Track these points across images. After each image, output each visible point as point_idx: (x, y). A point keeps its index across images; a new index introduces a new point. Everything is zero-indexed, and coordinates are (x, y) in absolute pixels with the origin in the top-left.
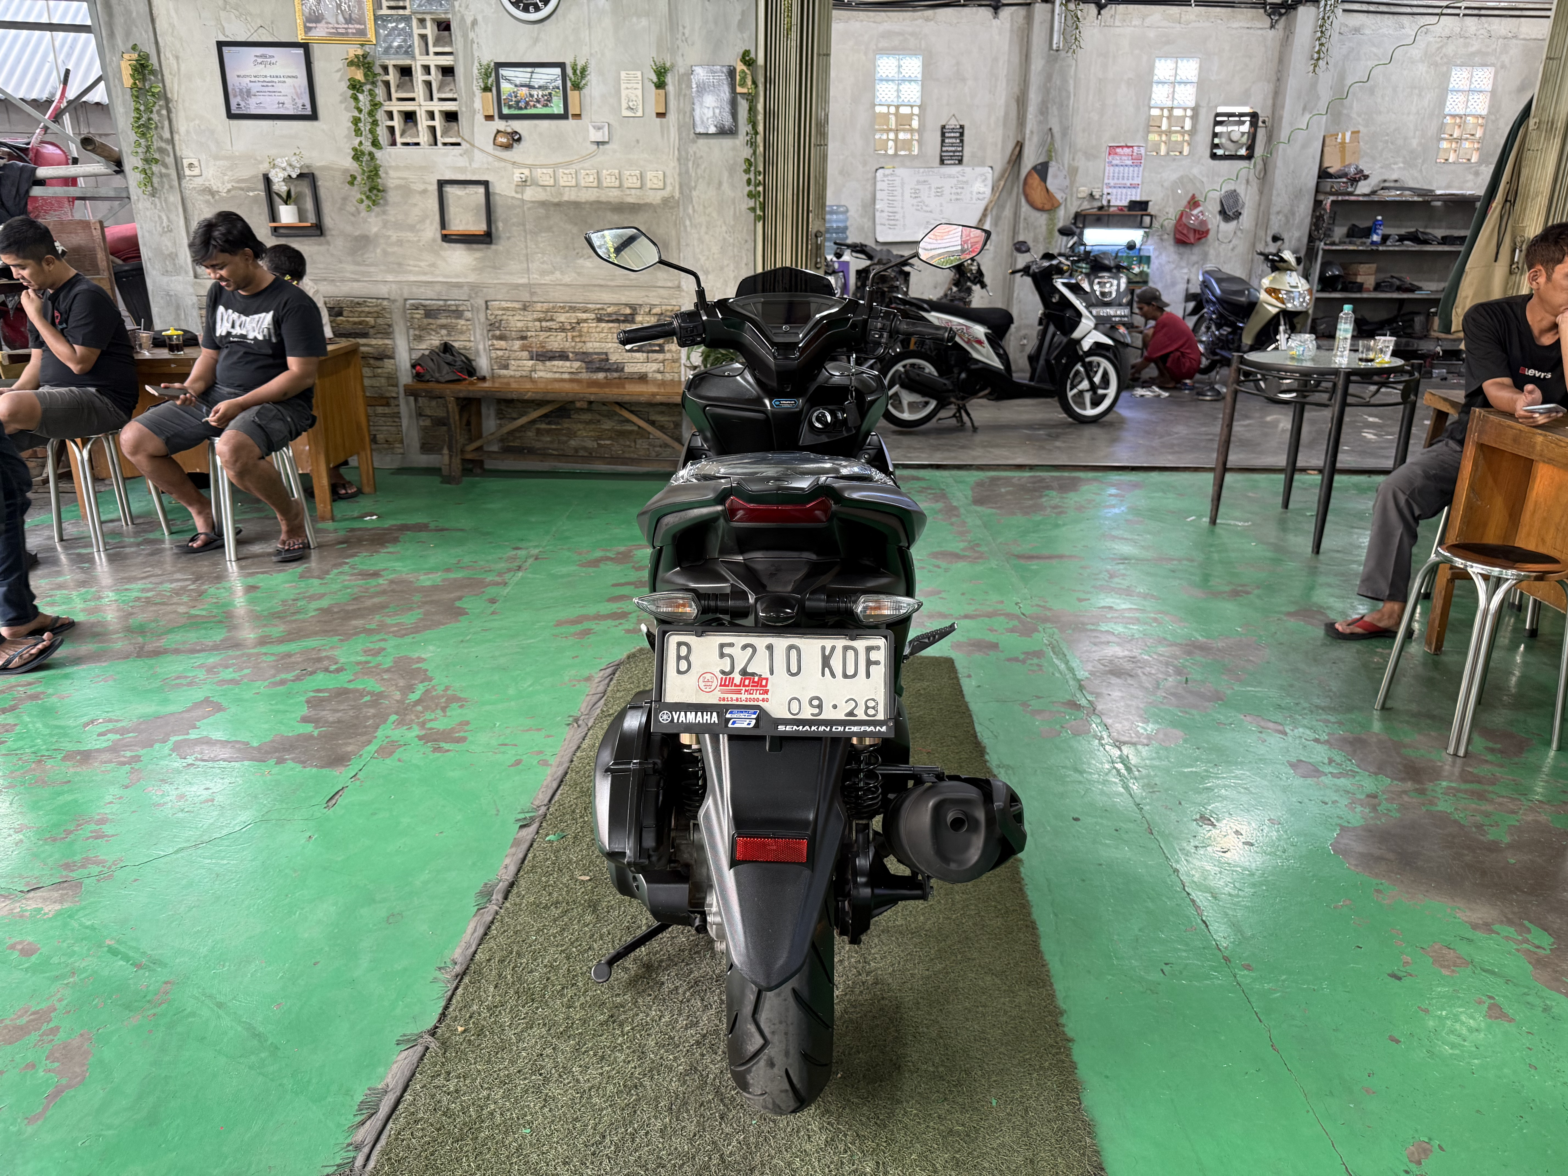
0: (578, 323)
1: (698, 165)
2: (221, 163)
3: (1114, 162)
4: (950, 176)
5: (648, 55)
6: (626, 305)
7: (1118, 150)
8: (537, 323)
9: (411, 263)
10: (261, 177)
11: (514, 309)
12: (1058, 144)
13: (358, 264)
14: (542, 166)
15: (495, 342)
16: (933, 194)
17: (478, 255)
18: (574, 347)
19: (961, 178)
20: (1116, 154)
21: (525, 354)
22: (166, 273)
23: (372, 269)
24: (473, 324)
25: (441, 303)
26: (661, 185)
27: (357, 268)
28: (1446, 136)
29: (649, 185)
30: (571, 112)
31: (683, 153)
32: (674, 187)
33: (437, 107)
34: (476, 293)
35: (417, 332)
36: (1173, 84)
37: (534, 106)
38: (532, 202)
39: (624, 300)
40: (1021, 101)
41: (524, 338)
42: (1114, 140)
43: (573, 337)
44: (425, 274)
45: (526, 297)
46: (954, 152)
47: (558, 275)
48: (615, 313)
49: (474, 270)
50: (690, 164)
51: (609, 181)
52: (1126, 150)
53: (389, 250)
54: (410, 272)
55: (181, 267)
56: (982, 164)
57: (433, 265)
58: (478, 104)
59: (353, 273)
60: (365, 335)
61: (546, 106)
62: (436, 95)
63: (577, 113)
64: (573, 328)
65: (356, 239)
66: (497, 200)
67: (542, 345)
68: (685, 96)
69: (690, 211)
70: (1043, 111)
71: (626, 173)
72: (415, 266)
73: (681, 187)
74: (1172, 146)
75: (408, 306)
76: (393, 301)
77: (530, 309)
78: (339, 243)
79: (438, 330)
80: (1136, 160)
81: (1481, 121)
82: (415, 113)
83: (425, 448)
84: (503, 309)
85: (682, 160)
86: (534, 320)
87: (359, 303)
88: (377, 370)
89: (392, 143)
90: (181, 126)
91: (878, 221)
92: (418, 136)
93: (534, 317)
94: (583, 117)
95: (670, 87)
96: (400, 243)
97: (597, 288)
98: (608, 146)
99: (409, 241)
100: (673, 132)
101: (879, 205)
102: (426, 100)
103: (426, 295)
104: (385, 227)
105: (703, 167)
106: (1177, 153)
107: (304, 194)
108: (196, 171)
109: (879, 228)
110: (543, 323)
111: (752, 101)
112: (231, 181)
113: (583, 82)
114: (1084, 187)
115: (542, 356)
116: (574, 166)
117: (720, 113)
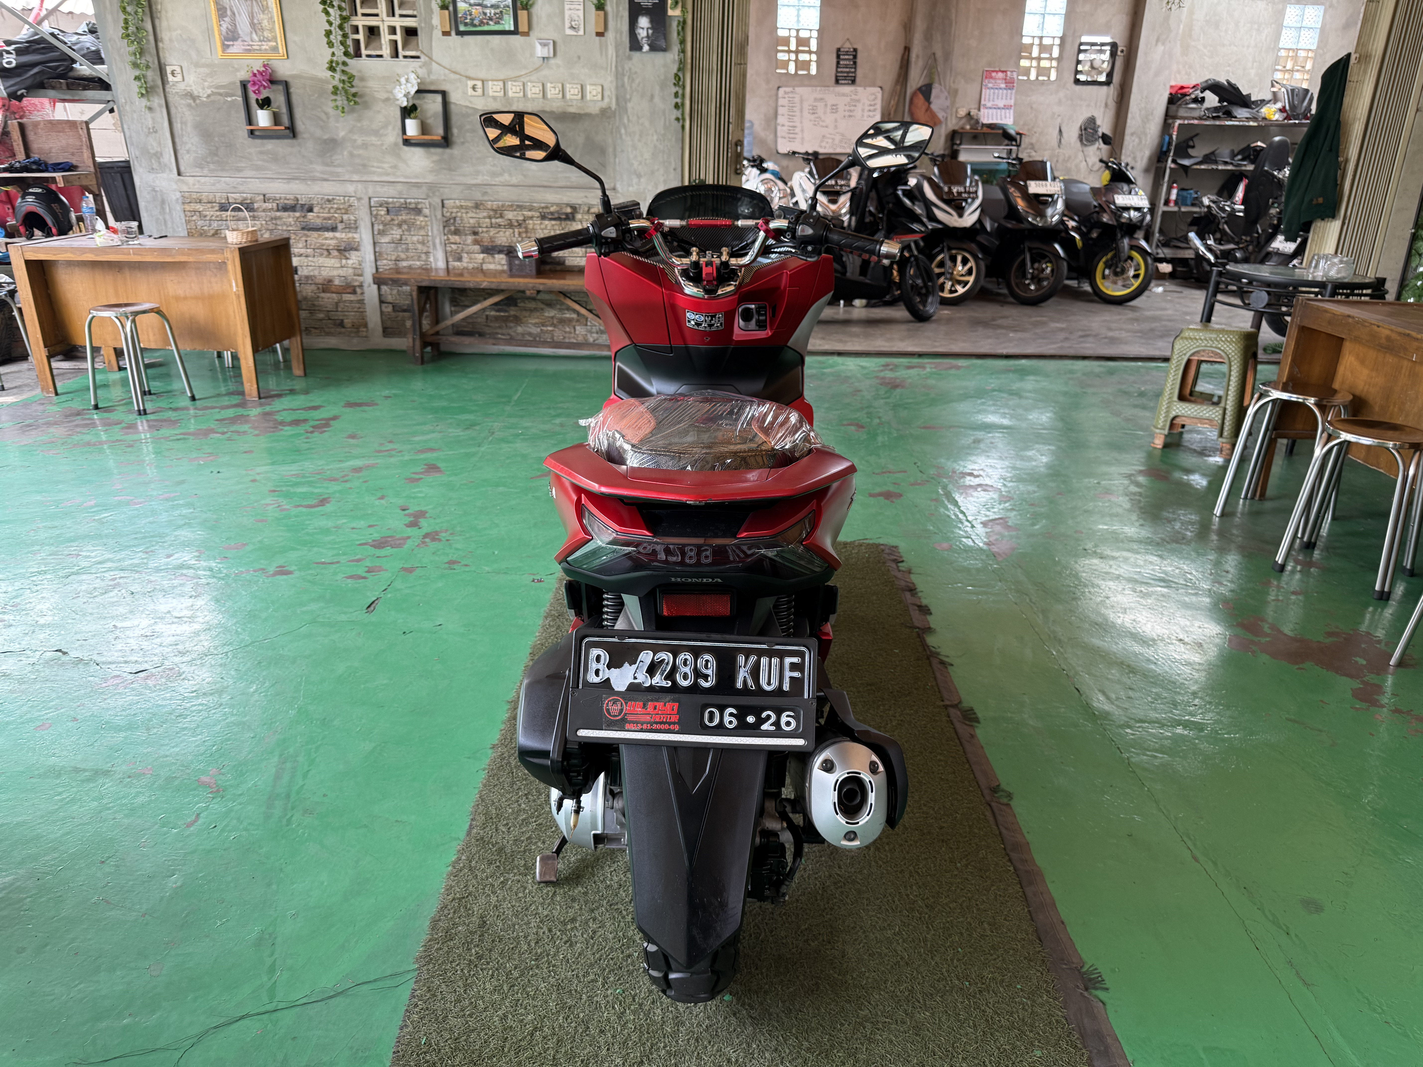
0: (524, 220)
1: (633, 80)
2: (202, 70)
3: (990, 85)
4: (844, 95)
6: (567, 205)
7: (994, 74)
8: (487, 220)
9: (375, 164)
10: (239, 84)
11: (467, 208)
12: (940, 68)
13: (327, 165)
14: (493, 79)
15: (450, 237)
16: (828, 110)
17: (436, 158)
19: (854, 97)
20: (991, 77)
22: (152, 170)
23: (339, 170)
24: (431, 220)
25: (402, 200)
26: (600, 97)
27: (327, 168)
28: (1280, 67)
29: (589, 97)
30: (520, 30)
31: (620, 69)
32: (611, 99)
33: (398, 22)
34: (434, 193)
35: (381, 227)
36: (1043, 15)
37: (488, 24)
38: (484, 111)
39: (565, 200)
40: (908, 27)
41: (475, 233)
42: (990, 65)
43: (520, 234)
44: (388, 174)
45: (478, 196)
46: (848, 72)
47: (506, 177)
48: (558, 212)
49: (431, 172)
50: (626, 79)
51: (552, 92)
52: (1000, 75)
53: (355, 152)
54: (374, 173)
55: (165, 165)
56: (873, 85)
57: (395, 167)
58: (436, 21)
59: (323, 173)
60: (334, 229)
61: (497, 23)
62: (397, 12)
63: (526, 30)
64: (520, 225)
65: (325, 142)
66: (453, 109)
67: (492, 239)
68: (622, 17)
69: (626, 121)
70: (928, 37)
71: (568, 86)
72: (378, 167)
73: (617, 99)
74: (1041, 71)
75: (372, 204)
76: (359, 199)
77: (481, 207)
78: (310, 145)
79: (400, 225)
80: (1010, 84)
81: (1310, 54)
82: (378, 28)
83: (387, 332)
84: (457, 207)
85: (619, 75)
86: (484, 218)
87: (329, 201)
88: (344, 261)
89: (358, 54)
90: (165, 35)
91: (779, 134)
92: (381, 49)
93: (485, 214)
94: (531, 33)
95: (608, 8)
96: (365, 146)
97: (541, 189)
98: (552, 61)
99: (373, 145)
100: (611, 51)
101: (780, 120)
102: (388, 16)
103: (388, 193)
104: (351, 131)
105: (637, 81)
106: (1046, 78)
107: (279, 100)
108: (179, 78)
109: (780, 141)
110: (493, 220)
111: (680, 23)
112: (211, 87)
113: (530, 2)
114: (963, 107)
115: (491, 250)
116: (522, 79)
117: (653, 34)
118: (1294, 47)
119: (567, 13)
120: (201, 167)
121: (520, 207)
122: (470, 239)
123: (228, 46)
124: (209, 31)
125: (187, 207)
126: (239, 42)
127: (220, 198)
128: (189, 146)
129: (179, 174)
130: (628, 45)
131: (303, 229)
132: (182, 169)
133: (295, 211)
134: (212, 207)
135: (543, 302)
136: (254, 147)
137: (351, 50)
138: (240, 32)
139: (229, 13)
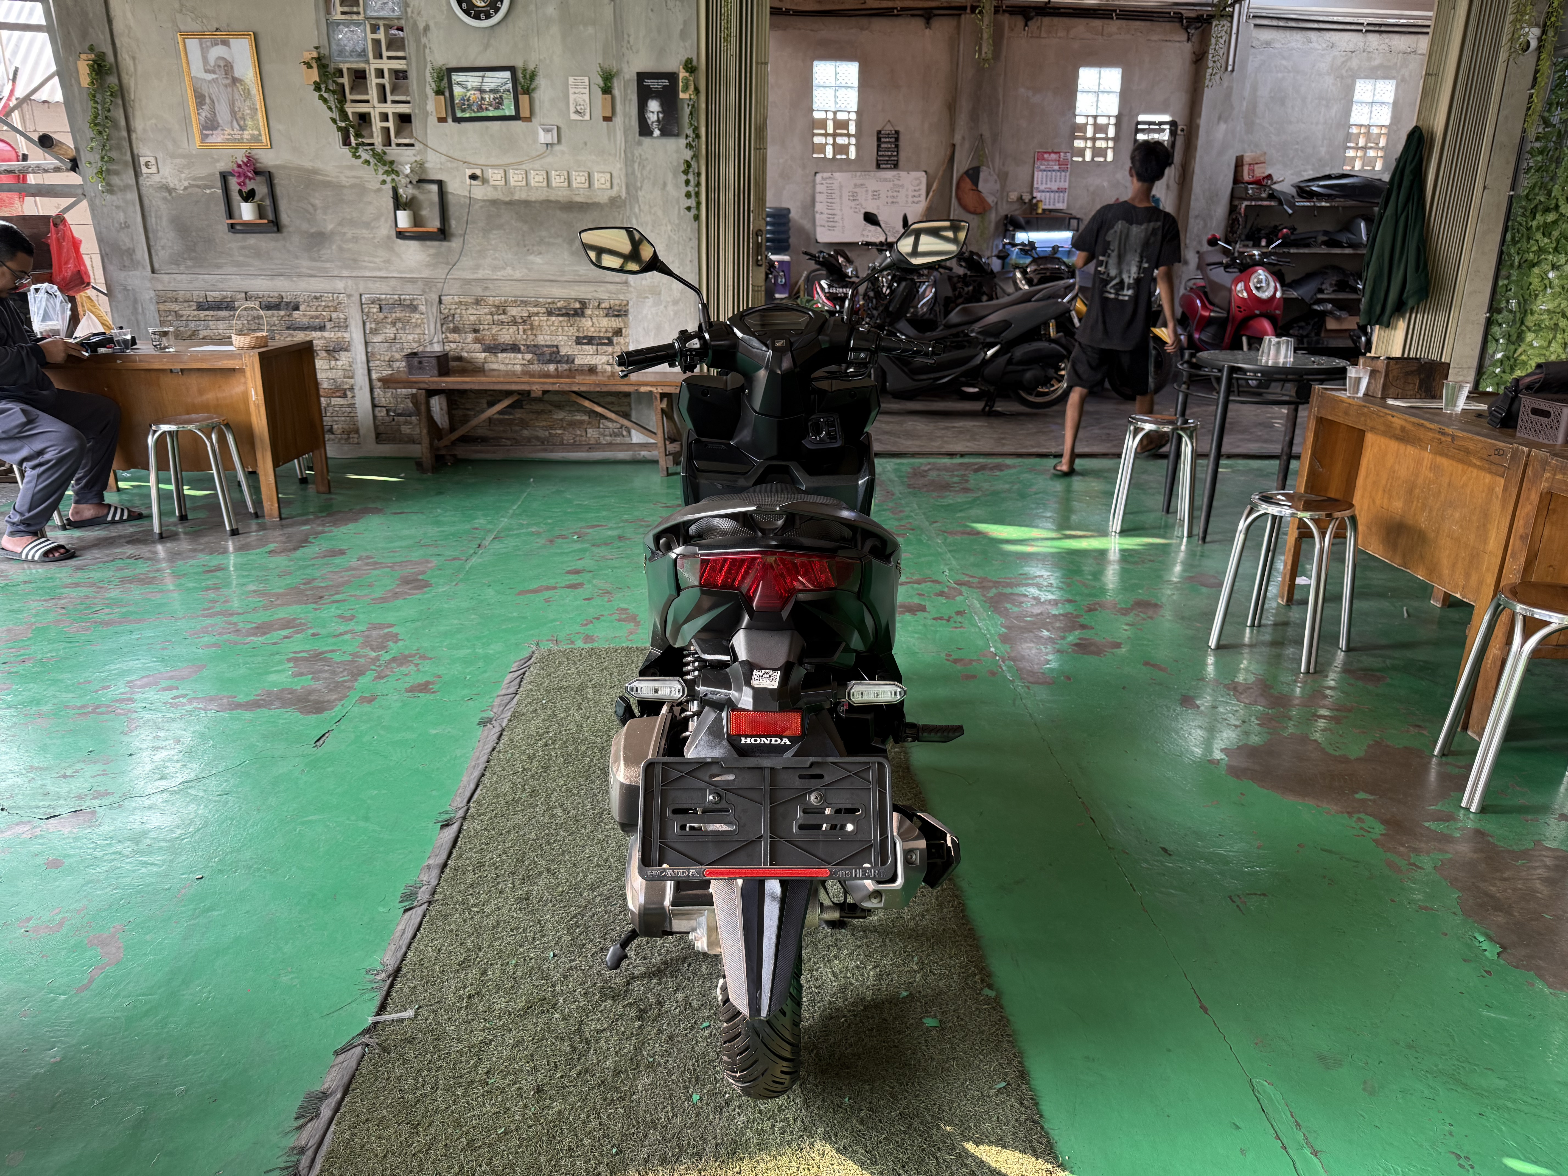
0: (529, 317)
1: (644, 167)
2: (178, 161)
3: (1043, 167)
4: (886, 180)
5: (595, 63)
6: (576, 300)
7: (1046, 156)
8: (489, 317)
9: (367, 259)
10: (219, 175)
11: (466, 304)
12: (988, 150)
13: (314, 260)
14: (494, 167)
15: (449, 335)
16: (870, 197)
17: (432, 251)
18: (525, 340)
19: (896, 182)
20: (1044, 159)
22: (123, 268)
23: (328, 265)
24: (428, 318)
25: (396, 297)
26: (608, 184)
27: (314, 264)
28: (1352, 145)
29: (596, 185)
30: (522, 115)
31: (629, 155)
32: (621, 187)
33: (390, 109)
34: (430, 288)
35: (373, 326)
36: (1097, 93)
37: (487, 109)
38: (484, 201)
39: (573, 295)
40: (952, 108)
41: (476, 331)
42: (1041, 146)
43: (524, 331)
44: (380, 270)
45: (478, 291)
46: (890, 156)
47: (509, 271)
48: (565, 308)
49: (427, 266)
50: (636, 166)
51: (558, 180)
52: (1053, 156)
53: (345, 246)
54: (366, 268)
55: (138, 262)
56: (917, 169)
58: (431, 106)
59: (309, 268)
60: (322, 328)
61: (497, 108)
62: (389, 98)
63: (528, 115)
64: (524, 322)
65: (312, 235)
66: (451, 199)
67: (494, 338)
68: (631, 100)
69: (637, 210)
70: (974, 118)
71: (574, 174)
72: (370, 262)
73: (627, 187)
74: (1097, 152)
75: (364, 301)
76: (349, 296)
77: (482, 303)
78: (296, 239)
79: (394, 324)
80: (1063, 166)
81: (1384, 131)
82: (369, 114)
83: (379, 437)
84: (456, 304)
85: (628, 161)
86: (486, 314)
87: (316, 298)
88: (333, 363)
89: (347, 143)
90: (138, 124)
91: (818, 223)
92: (372, 136)
93: (487, 311)
94: (534, 119)
95: (616, 92)
96: (355, 239)
97: (547, 283)
98: (557, 148)
99: (364, 238)
100: (620, 135)
101: (819, 207)
102: (379, 102)
103: (381, 290)
104: (340, 224)
105: (648, 168)
106: (1102, 159)
107: (262, 190)
108: (153, 169)
109: (819, 230)
110: (496, 317)
111: (693, 106)
112: (188, 179)
113: (532, 87)
114: (1014, 191)
115: (493, 348)
116: (524, 166)
117: (664, 118)
118: (1366, 123)
119: (572, 97)
120: (177, 263)
121: (525, 303)
122: (470, 337)
123: (207, 135)
124: (186, 121)
125: (162, 307)
126: (219, 131)
127: (198, 296)
128: (163, 242)
129: (153, 272)
130: (637, 130)
131: (288, 328)
132: (156, 266)
133: (279, 310)
134: (190, 306)
135: (551, 403)
136: (235, 242)
138: (220, 121)
139: (208, 100)
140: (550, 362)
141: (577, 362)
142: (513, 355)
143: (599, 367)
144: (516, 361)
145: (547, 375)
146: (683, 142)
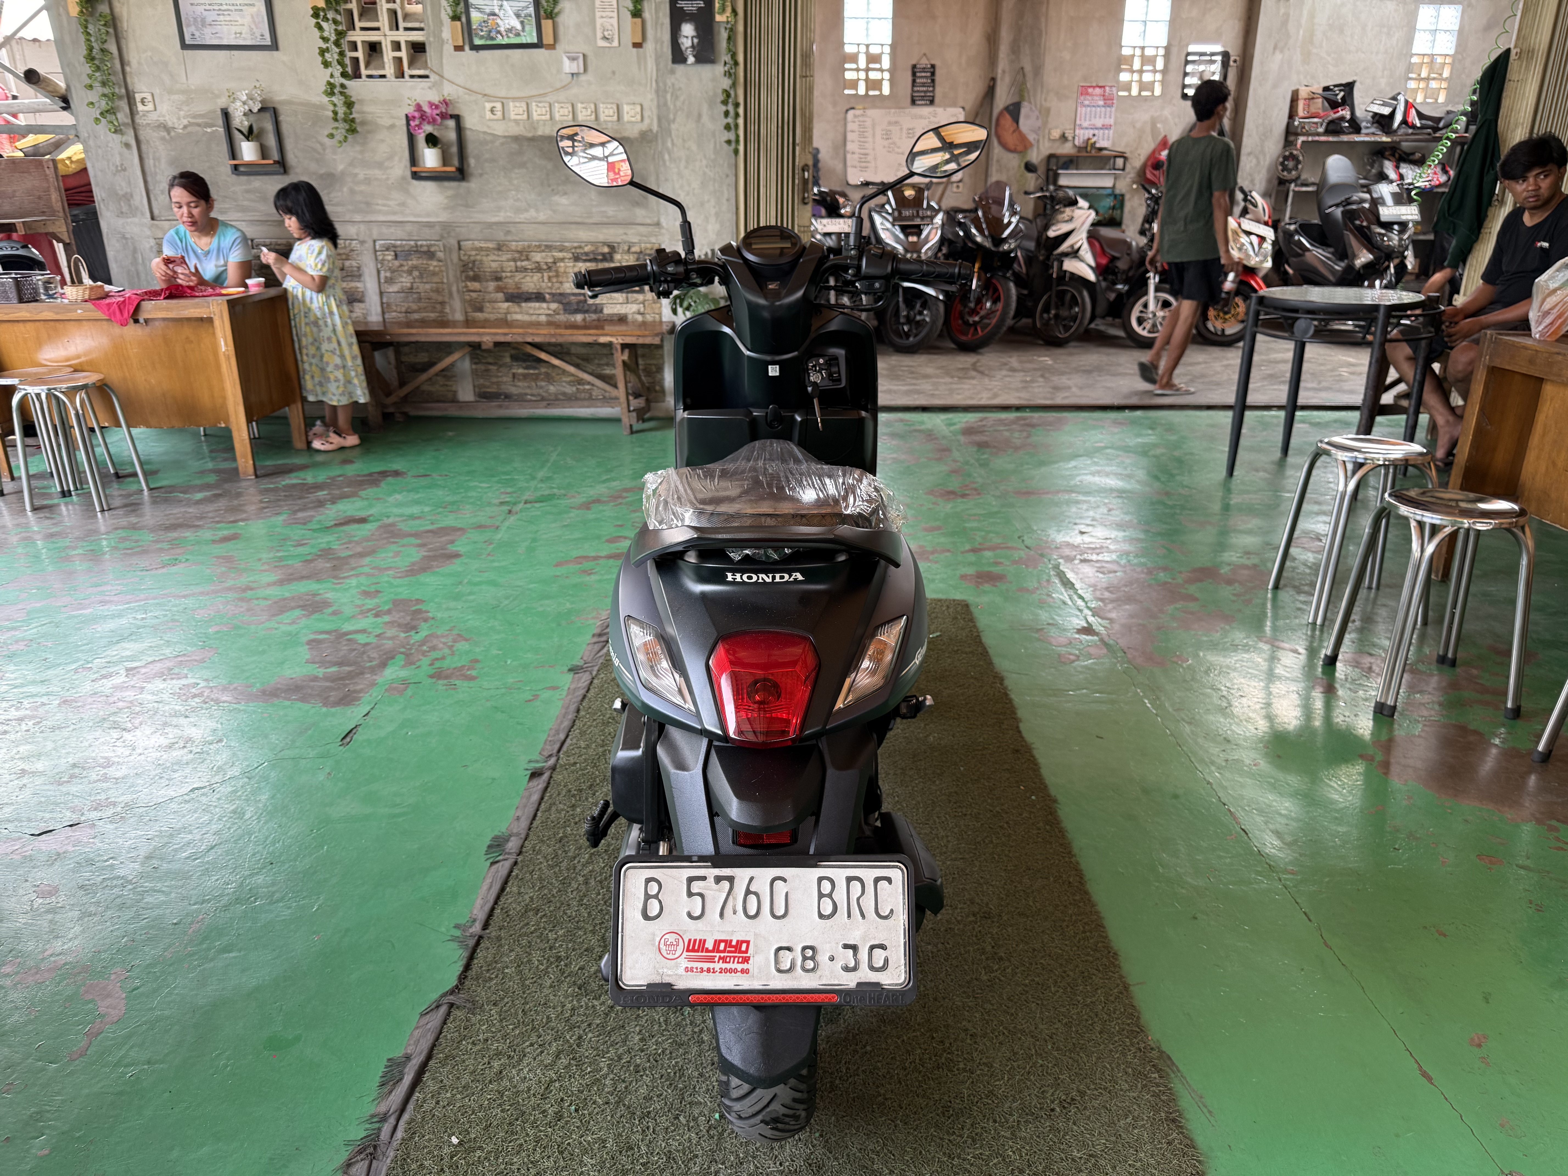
0: (555, 263)
1: (677, 98)
2: (176, 97)
3: (1087, 102)
4: (921, 117)
6: (604, 244)
7: (1090, 90)
8: (512, 263)
9: (380, 202)
10: (219, 112)
11: (487, 249)
12: (1029, 85)
14: (514, 99)
15: (469, 284)
16: (904, 135)
17: (450, 193)
18: (551, 288)
19: (933, 119)
20: (1087, 94)
21: (500, 296)
22: (121, 214)
23: (339, 209)
24: (446, 266)
25: (412, 243)
26: (639, 117)
28: (1414, 76)
29: (626, 118)
30: (545, 42)
31: (661, 84)
32: (652, 120)
33: (403, 37)
34: (449, 233)
35: (388, 274)
36: (1145, 22)
37: (507, 36)
38: (505, 137)
39: (601, 237)
40: (992, 39)
41: (498, 279)
42: (1085, 79)
43: (550, 278)
44: (395, 213)
45: (501, 236)
46: (925, 92)
47: (532, 213)
48: (593, 252)
49: (445, 209)
50: (669, 96)
51: (584, 114)
52: (1098, 91)
53: (357, 188)
54: (379, 212)
55: (137, 208)
56: (954, 105)
57: (403, 204)
58: (446, 34)
61: (518, 35)
62: (402, 24)
63: (552, 42)
64: (549, 268)
65: (321, 177)
66: (469, 136)
67: (518, 286)
68: (662, 24)
69: (669, 144)
70: (1015, 50)
71: (601, 106)
72: (384, 205)
73: (659, 119)
74: (1143, 86)
75: (377, 247)
76: (362, 242)
77: (504, 248)
79: (410, 272)
80: (1108, 101)
81: (1448, 60)
82: (380, 43)
84: (477, 249)
85: (660, 92)
86: (508, 260)
89: (357, 75)
90: (132, 57)
91: (849, 163)
92: (383, 68)
93: (509, 256)
94: (557, 46)
95: (647, 15)
96: (368, 181)
97: (573, 226)
98: (583, 78)
99: (377, 179)
100: (651, 64)
101: (850, 146)
102: (391, 29)
103: (396, 235)
104: (351, 164)
105: (682, 98)
106: (1149, 94)
107: (266, 130)
108: (150, 107)
109: (850, 171)
110: (519, 264)
111: (731, 30)
112: (188, 116)
113: (556, 10)
114: (1056, 128)
115: (518, 297)
116: (547, 99)
117: (698, 43)
118: (1429, 52)
119: (599, 22)
121: (549, 248)
129: (153, 218)
130: (670, 57)
132: (156, 212)
136: (239, 185)
137: (349, 70)
140: (577, 311)
141: (606, 311)
142: (537, 305)
143: (630, 317)
144: (541, 311)
145: (574, 326)
146: (719, 69)
